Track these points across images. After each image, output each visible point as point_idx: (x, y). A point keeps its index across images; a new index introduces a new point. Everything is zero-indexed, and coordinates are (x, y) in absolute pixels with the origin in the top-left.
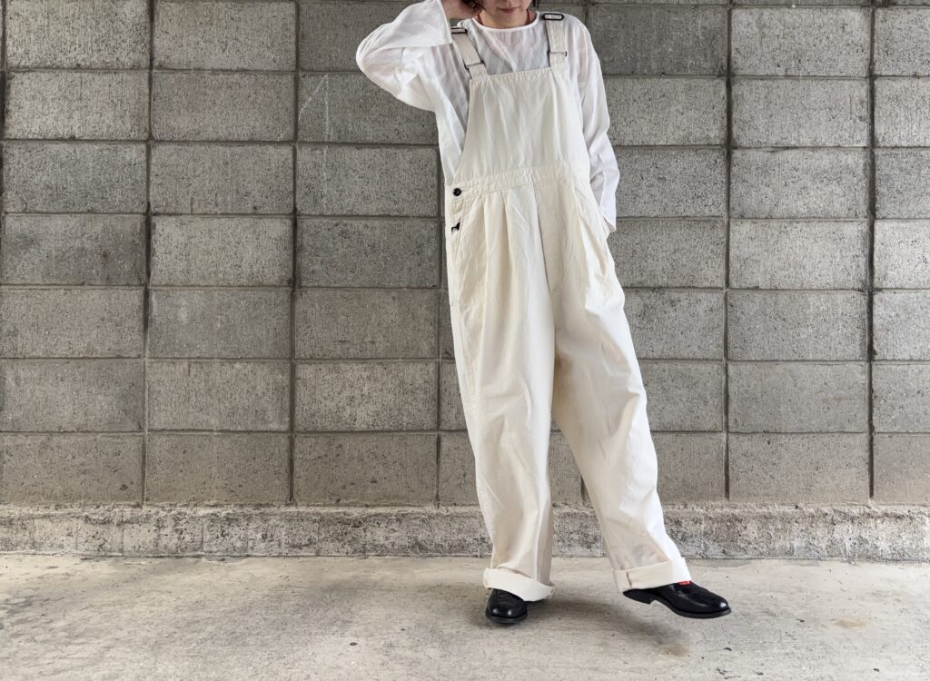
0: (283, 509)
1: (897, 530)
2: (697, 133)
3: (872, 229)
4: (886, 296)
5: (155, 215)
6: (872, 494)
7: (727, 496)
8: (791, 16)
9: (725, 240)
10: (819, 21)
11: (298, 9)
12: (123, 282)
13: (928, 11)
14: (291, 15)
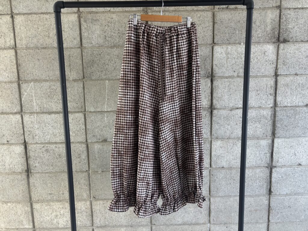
3: (273, 141)
4: (277, 169)
8: (241, 48)
9: (210, 148)
11: (16, 52)
13: (304, 44)
14: (14, 56)
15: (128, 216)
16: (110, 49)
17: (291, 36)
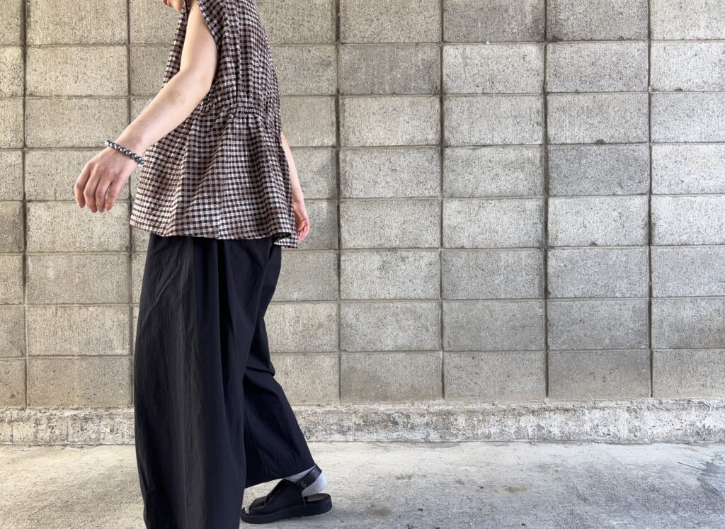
0: (125, 411)
1: (564, 420)
2: (419, 137)
3: (546, 203)
4: (557, 252)
5: (30, 201)
6: (547, 394)
7: (443, 397)
8: (487, 50)
9: (439, 213)
10: (506, 54)
11: (129, 51)
12: (7, 250)
13: (586, 44)
14: (124, 55)
15: (300, 334)
16: (278, 48)
17: (565, 32)
